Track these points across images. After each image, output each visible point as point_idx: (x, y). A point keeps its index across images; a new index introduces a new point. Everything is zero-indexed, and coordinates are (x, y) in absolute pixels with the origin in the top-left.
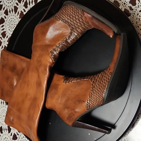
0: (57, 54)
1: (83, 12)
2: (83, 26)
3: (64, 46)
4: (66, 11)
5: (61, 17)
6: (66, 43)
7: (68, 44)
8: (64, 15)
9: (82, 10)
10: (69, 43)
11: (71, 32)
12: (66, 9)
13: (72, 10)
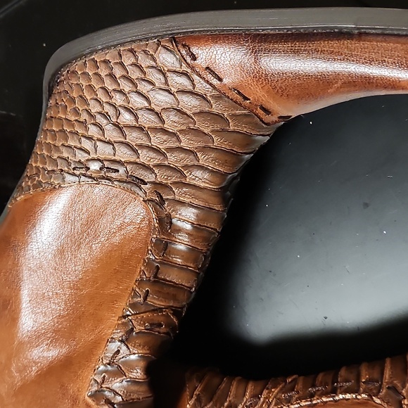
0: (143, 388)
1: (184, 46)
2: (217, 141)
3: (158, 317)
4: (76, 112)
5: (65, 155)
6: (159, 294)
7: (174, 298)
8: (77, 133)
9: (173, 39)
10: (175, 286)
11: (160, 220)
12: (75, 95)
13: (112, 76)
